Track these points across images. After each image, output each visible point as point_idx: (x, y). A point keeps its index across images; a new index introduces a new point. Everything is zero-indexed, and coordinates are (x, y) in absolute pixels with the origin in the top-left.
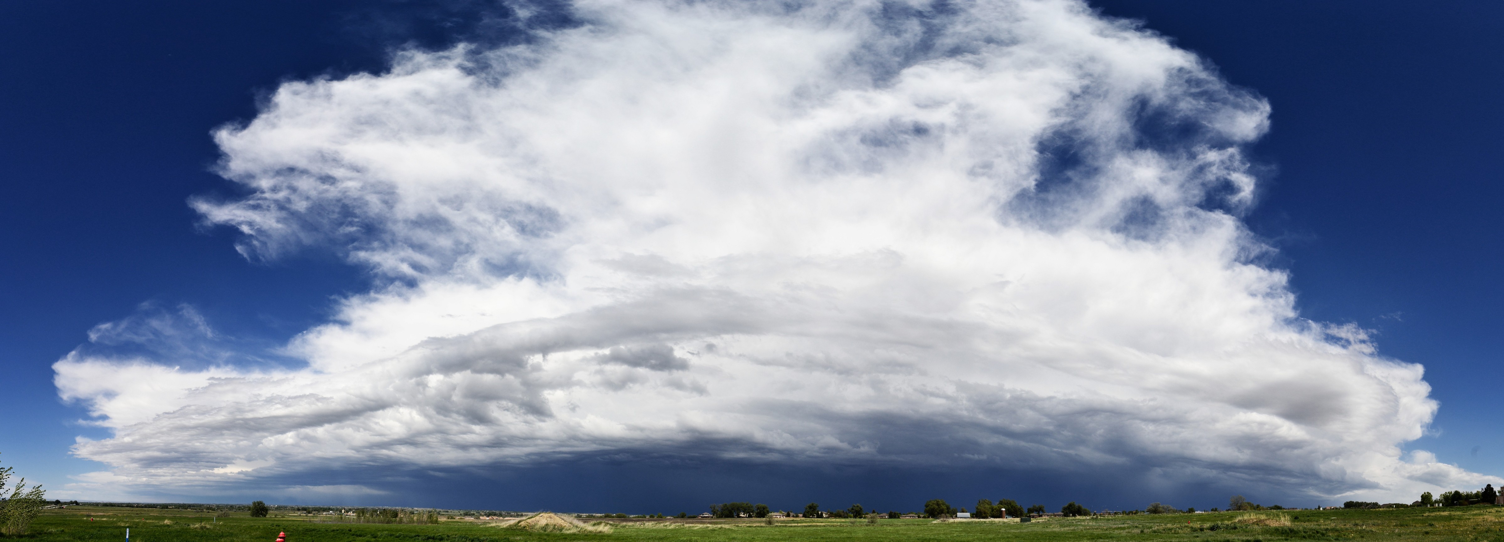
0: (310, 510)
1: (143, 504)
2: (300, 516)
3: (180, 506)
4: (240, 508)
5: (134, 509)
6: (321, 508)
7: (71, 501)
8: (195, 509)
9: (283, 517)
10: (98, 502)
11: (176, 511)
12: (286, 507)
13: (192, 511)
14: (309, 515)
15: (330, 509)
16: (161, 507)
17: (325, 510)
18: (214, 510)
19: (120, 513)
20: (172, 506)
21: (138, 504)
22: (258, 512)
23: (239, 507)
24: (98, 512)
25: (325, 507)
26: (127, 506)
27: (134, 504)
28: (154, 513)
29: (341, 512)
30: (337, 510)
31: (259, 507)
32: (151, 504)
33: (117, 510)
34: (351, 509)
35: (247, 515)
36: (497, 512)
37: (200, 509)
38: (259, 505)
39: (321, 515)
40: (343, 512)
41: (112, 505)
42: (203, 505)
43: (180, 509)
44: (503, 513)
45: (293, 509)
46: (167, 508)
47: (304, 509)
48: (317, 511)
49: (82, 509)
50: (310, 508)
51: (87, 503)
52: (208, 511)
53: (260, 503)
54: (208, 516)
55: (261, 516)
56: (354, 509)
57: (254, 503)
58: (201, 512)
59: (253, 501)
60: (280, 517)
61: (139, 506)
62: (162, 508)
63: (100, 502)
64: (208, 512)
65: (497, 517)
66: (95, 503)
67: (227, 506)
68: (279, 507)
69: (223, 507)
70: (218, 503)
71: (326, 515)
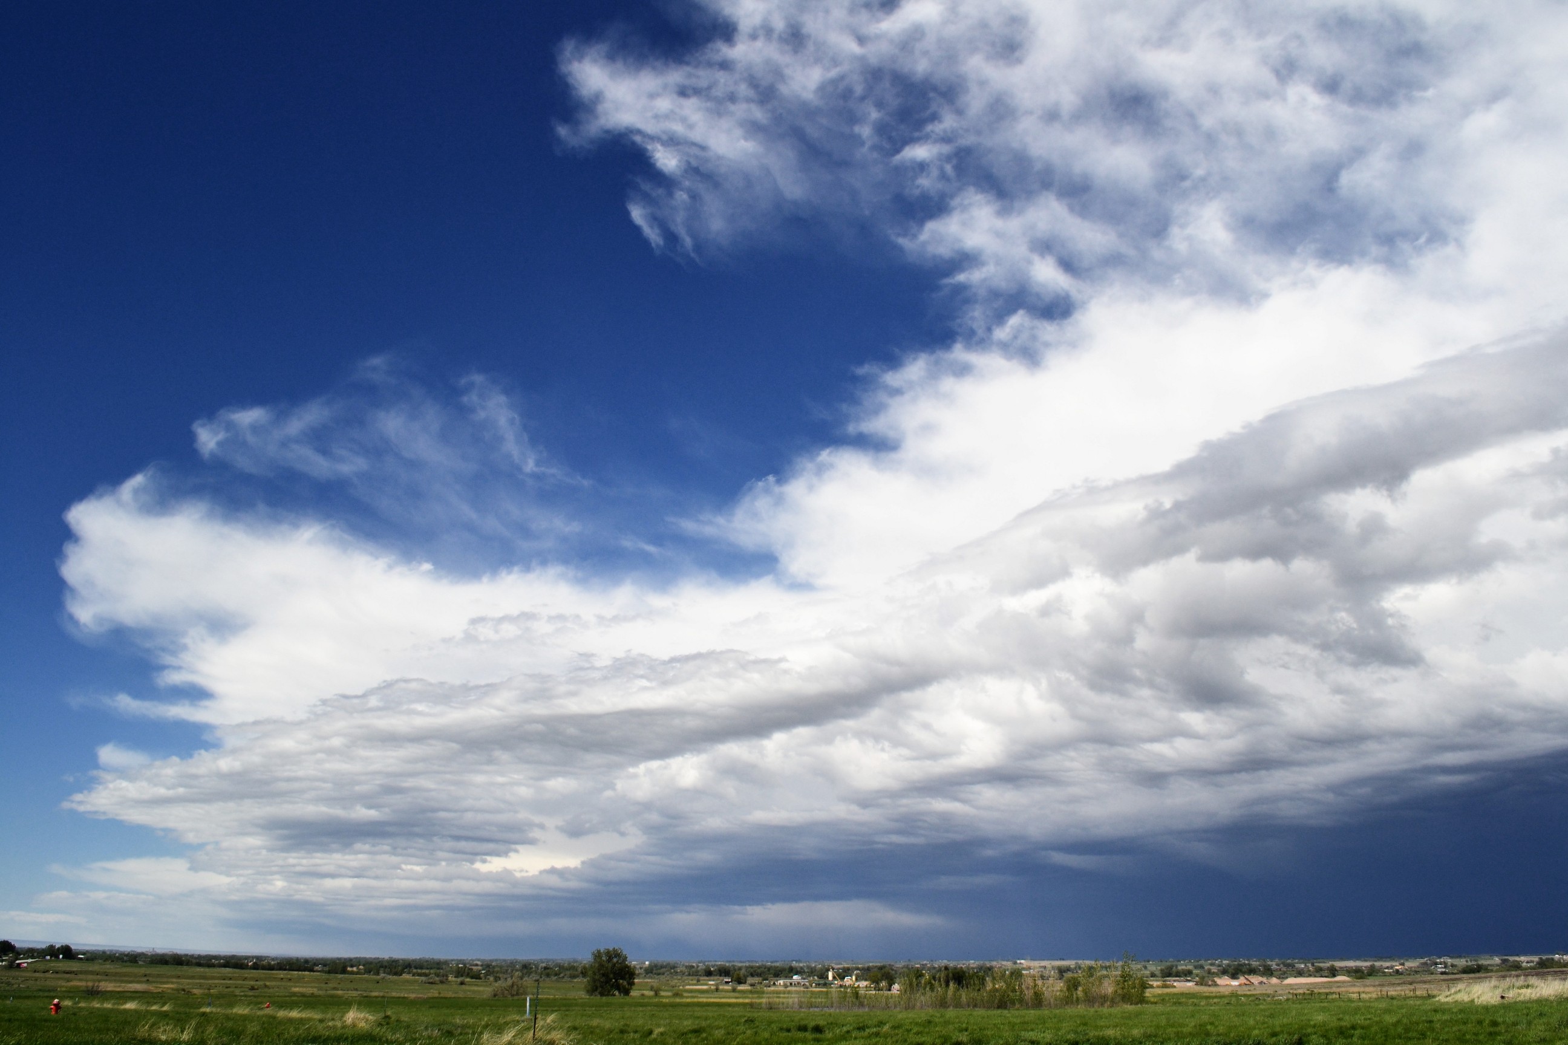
0: (743, 972)
1: (273, 959)
2: (717, 990)
3: (382, 967)
4: (551, 972)
5: (246, 973)
6: (769, 969)
7: (52, 947)
8: (425, 975)
9: (676, 995)
10: (139, 950)
11: (367, 981)
12: (674, 967)
13: (416, 981)
14: (741, 987)
15: (792, 971)
16: (327, 969)
17: (778, 973)
18: (477, 976)
19: (201, 986)
20: (358, 966)
21: (259, 958)
22: (608, 981)
23: (546, 968)
24: (131, 982)
25: (777, 964)
26: (225, 965)
27: (247, 958)
28: (306, 985)
29: (823, 975)
30: (812, 972)
31: (610, 965)
32: (298, 959)
33: (192, 977)
34: (848, 969)
35: (578, 991)
36: (1255, 963)
37: (437, 975)
38: (610, 959)
39: (772, 988)
40: (830, 978)
41: (178, 961)
42: (446, 963)
43: (382, 975)
44: (1273, 965)
45: (693, 972)
46: (344, 971)
47: (724, 972)
48: (759, 975)
49: (81, 972)
50: (740, 969)
51: (104, 952)
52: (460, 979)
53: (614, 955)
54: (461, 995)
55: (617, 993)
56: (858, 969)
57: (598, 955)
58: (442, 982)
59: (594, 949)
60: (670, 994)
61: (260, 964)
62: (329, 972)
63: (144, 950)
64: (462, 983)
65: (1261, 979)
66: (128, 955)
67: (512, 964)
68: (656, 966)
69: (501, 967)
70: (487, 956)
71: (785, 986)
